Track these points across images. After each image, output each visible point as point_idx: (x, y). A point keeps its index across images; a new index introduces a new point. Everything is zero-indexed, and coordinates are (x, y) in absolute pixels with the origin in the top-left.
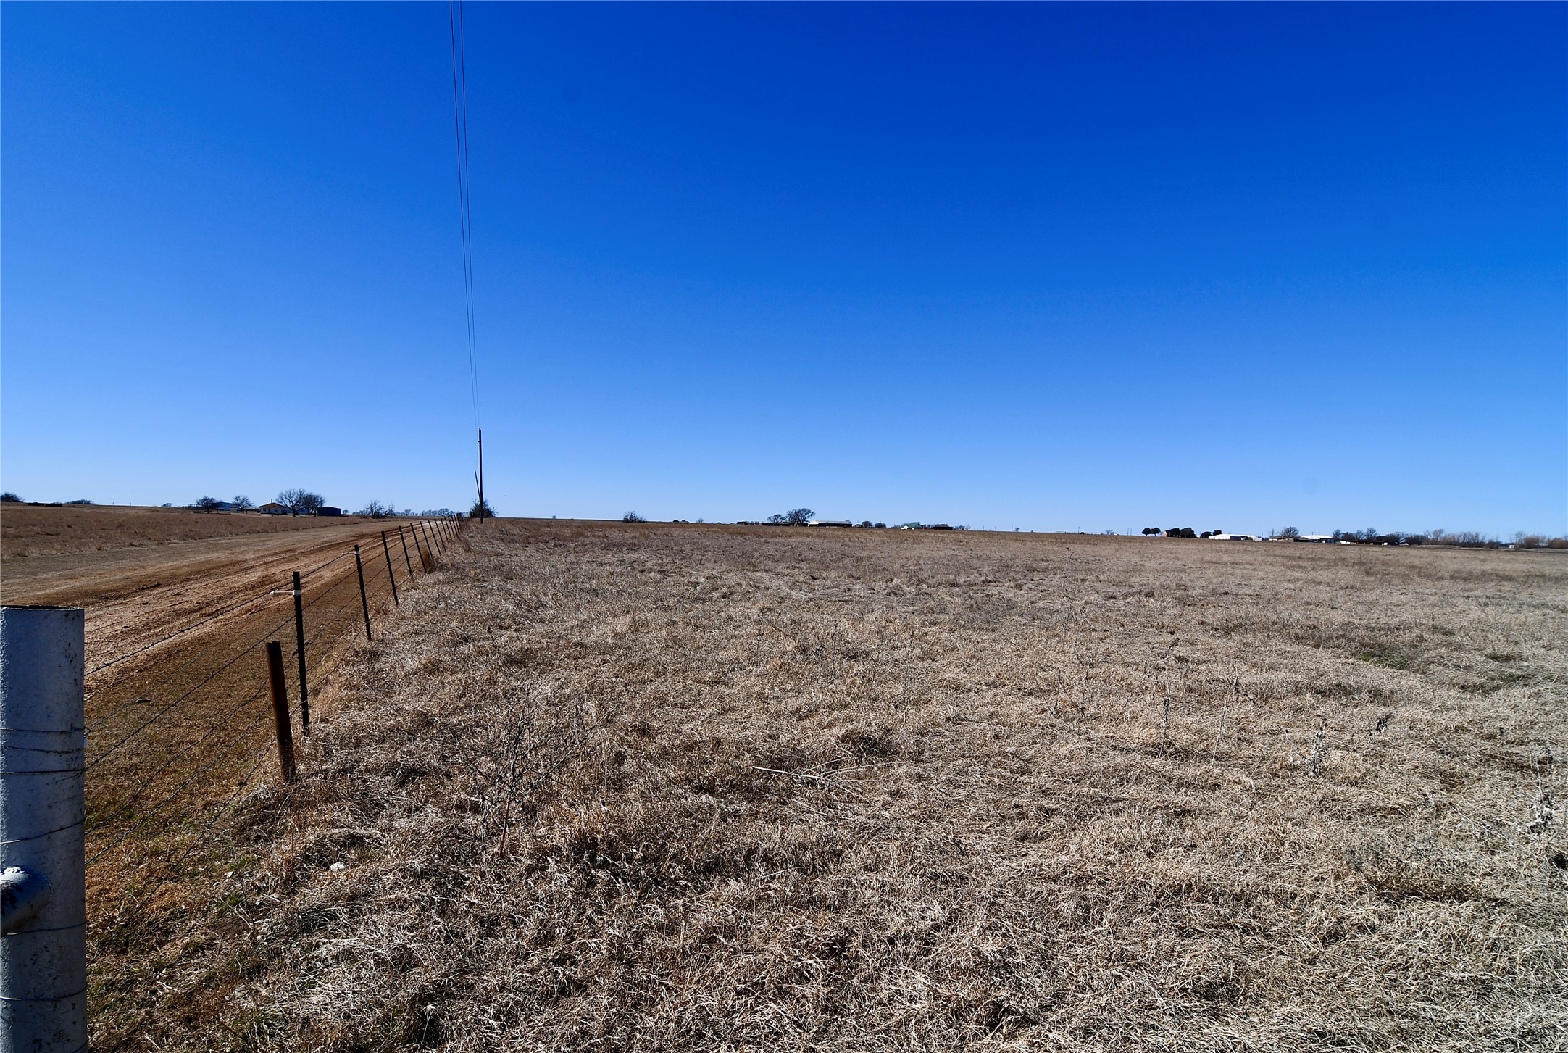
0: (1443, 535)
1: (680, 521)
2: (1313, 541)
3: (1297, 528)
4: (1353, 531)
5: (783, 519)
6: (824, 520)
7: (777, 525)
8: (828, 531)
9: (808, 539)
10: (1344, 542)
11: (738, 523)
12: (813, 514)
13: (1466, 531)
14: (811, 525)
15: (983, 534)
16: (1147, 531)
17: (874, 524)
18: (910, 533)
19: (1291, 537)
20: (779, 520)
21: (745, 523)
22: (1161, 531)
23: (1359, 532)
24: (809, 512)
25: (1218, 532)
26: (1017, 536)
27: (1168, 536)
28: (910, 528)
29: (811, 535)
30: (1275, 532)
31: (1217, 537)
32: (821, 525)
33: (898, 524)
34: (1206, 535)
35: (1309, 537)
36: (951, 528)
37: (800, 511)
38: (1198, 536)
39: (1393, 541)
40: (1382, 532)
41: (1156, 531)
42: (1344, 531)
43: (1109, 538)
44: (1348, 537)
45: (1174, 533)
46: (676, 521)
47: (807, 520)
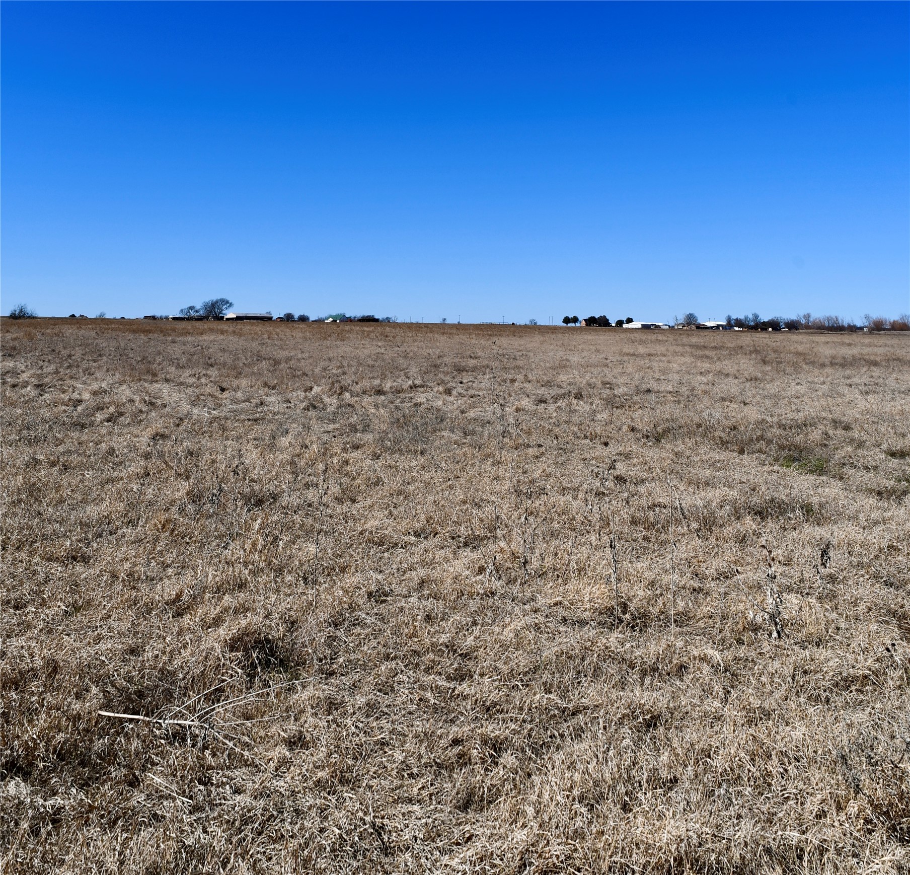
0: (811, 319)
1: (77, 315)
2: (712, 328)
3: (696, 314)
4: (741, 317)
5: (197, 311)
6: (243, 312)
7: (189, 319)
8: (246, 327)
9: (222, 337)
10: (737, 329)
11: (146, 317)
12: (231, 305)
13: (827, 315)
14: (228, 319)
15: (410, 326)
16: (567, 320)
17: (296, 317)
18: (334, 327)
19: (692, 324)
20: (192, 313)
21: (154, 318)
22: (581, 318)
23: (746, 318)
24: (227, 302)
25: (630, 321)
26: (443, 328)
27: (587, 325)
28: (334, 321)
29: (227, 331)
30: (678, 319)
31: (630, 325)
32: (239, 318)
33: (323, 315)
34: (620, 323)
35: (708, 324)
36: (377, 320)
37: (217, 302)
38: (614, 325)
39: (775, 325)
40: (765, 317)
41: (575, 320)
42: (734, 317)
43: (532, 329)
44: (739, 323)
45: (591, 321)
46: (73, 316)
47: (224, 312)
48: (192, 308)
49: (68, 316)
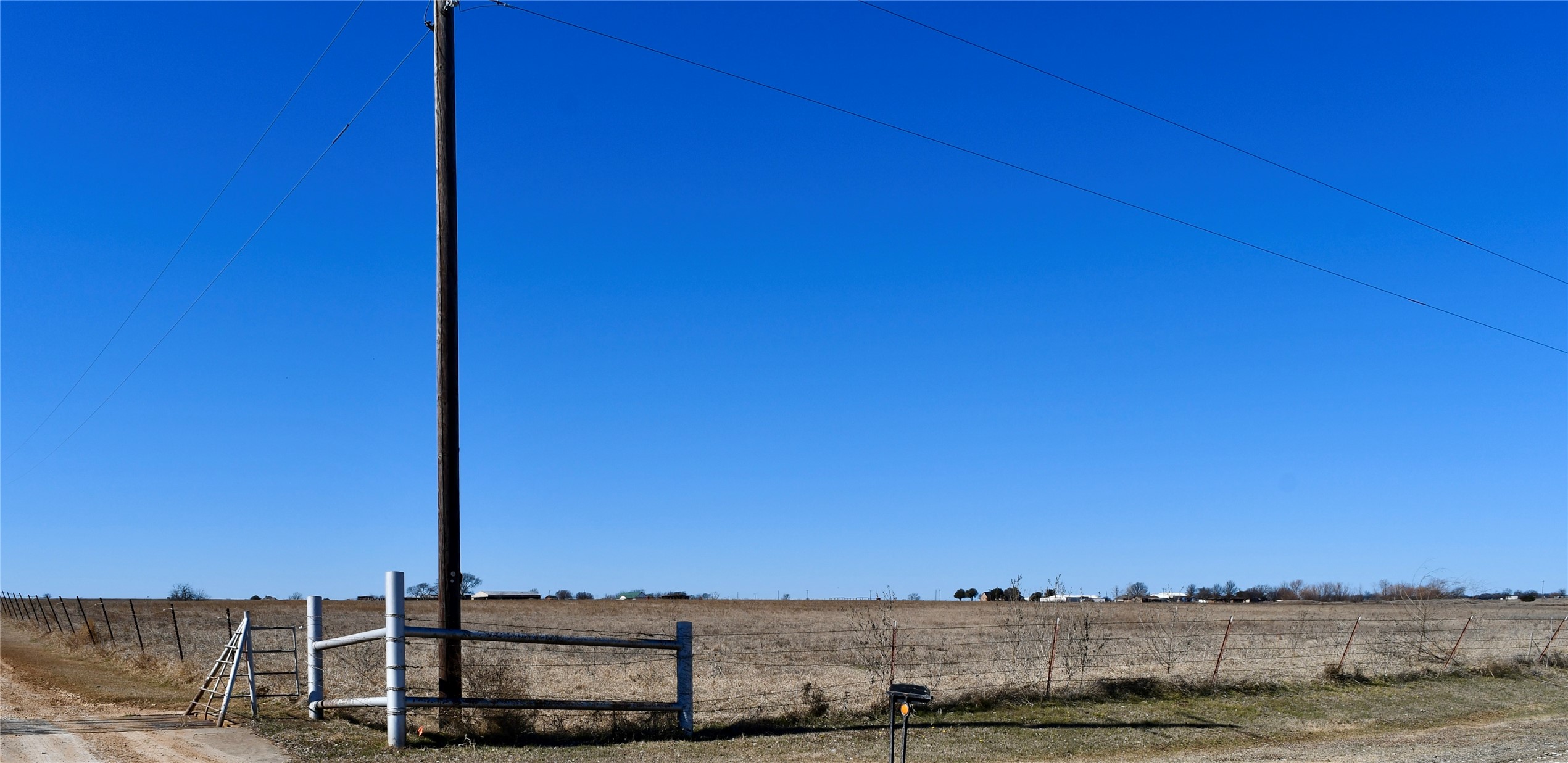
1: (262, 597)
2: (1165, 600)
3: (1146, 584)
4: (1209, 585)
5: (431, 590)
6: (497, 590)
7: (424, 598)
8: (500, 605)
9: (470, 613)
10: (1201, 601)
11: (360, 598)
12: (477, 581)
13: (1327, 581)
14: (475, 598)
16: (960, 594)
17: (574, 594)
18: (629, 605)
19: (1139, 595)
20: (425, 592)
21: (371, 598)
22: (980, 592)
23: (1216, 587)
24: (472, 578)
25: (1051, 593)
27: (988, 600)
28: (629, 599)
29: (475, 609)
30: (1120, 590)
31: (1052, 598)
32: (491, 597)
33: (613, 593)
34: (1037, 596)
35: (1161, 596)
36: (688, 597)
38: (1027, 599)
39: (1256, 597)
40: (1242, 586)
41: (973, 593)
42: (1199, 586)
43: (914, 603)
44: (1205, 594)
45: (995, 595)
47: (469, 590)
48: (423, 586)
49: (249, 597)
